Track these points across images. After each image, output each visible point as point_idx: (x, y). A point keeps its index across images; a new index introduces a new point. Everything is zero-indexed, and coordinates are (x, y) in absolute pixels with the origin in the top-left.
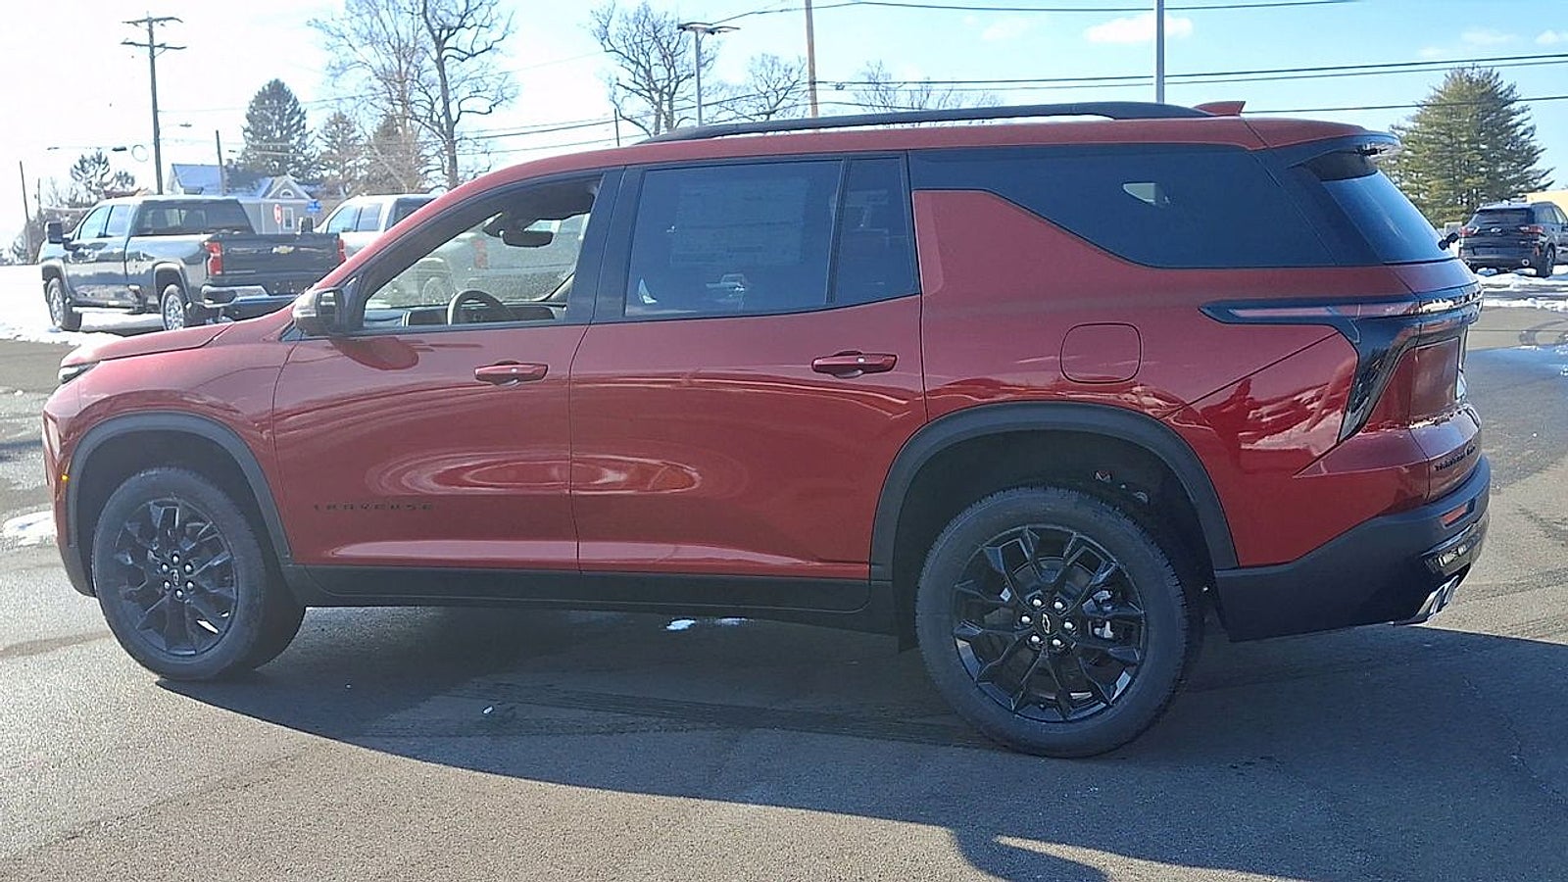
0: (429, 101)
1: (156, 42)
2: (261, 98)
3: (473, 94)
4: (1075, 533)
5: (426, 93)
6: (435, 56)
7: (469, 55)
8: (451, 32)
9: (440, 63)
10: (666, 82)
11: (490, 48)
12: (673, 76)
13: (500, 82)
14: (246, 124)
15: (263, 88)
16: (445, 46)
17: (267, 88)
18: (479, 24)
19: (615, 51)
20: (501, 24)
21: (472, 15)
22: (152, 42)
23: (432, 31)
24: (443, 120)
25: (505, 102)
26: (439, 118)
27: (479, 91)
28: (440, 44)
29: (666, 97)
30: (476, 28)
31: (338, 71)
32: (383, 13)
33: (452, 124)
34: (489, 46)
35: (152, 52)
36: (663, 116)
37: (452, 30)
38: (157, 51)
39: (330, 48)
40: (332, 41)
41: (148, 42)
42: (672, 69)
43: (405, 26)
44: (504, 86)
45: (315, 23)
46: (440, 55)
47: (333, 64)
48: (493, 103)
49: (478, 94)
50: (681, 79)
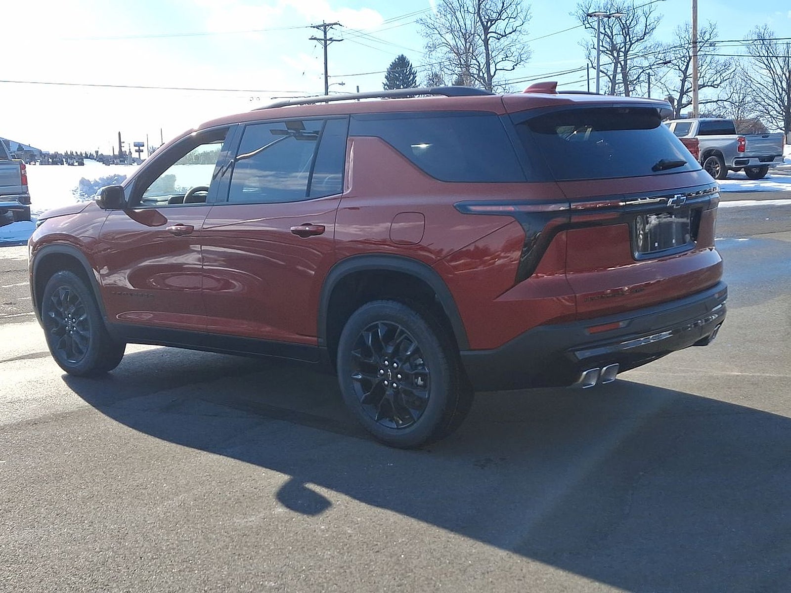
0: (478, 64)
1: (328, 38)
2: (394, 66)
3: (504, 59)
4: (400, 327)
5: (476, 59)
6: (483, 37)
7: (503, 36)
8: (493, 23)
9: (486, 42)
10: (623, 45)
11: (515, 30)
12: (628, 40)
13: (520, 51)
14: (385, 81)
15: (395, 61)
16: (489, 31)
17: (397, 60)
18: (509, 16)
19: (592, 28)
20: (522, 16)
21: (506, 11)
22: (325, 37)
23: (482, 23)
24: (486, 75)
25: (522, 63)
26: (483, 74)
27: (508, 57)
28: (486, 30)
29: (621, 54)
30: (508, 18)
31: (432, 48)
32: (458, 14)
33: (491, 77)
34: (514, 30)
35: (326, 43)
36: (619, 65)
37: (493, 21)
38: (328, 42)
39: (428, 35)
40: (429, 31)
41: (323, 38)
42: (628, 37)
43: (469, 21)
44: (522, 53)
45: (421, 21)
46: (486, 37)
47: (429, 45)
48: (515, 64)
49: (507, 59)
50: (633, 42)
